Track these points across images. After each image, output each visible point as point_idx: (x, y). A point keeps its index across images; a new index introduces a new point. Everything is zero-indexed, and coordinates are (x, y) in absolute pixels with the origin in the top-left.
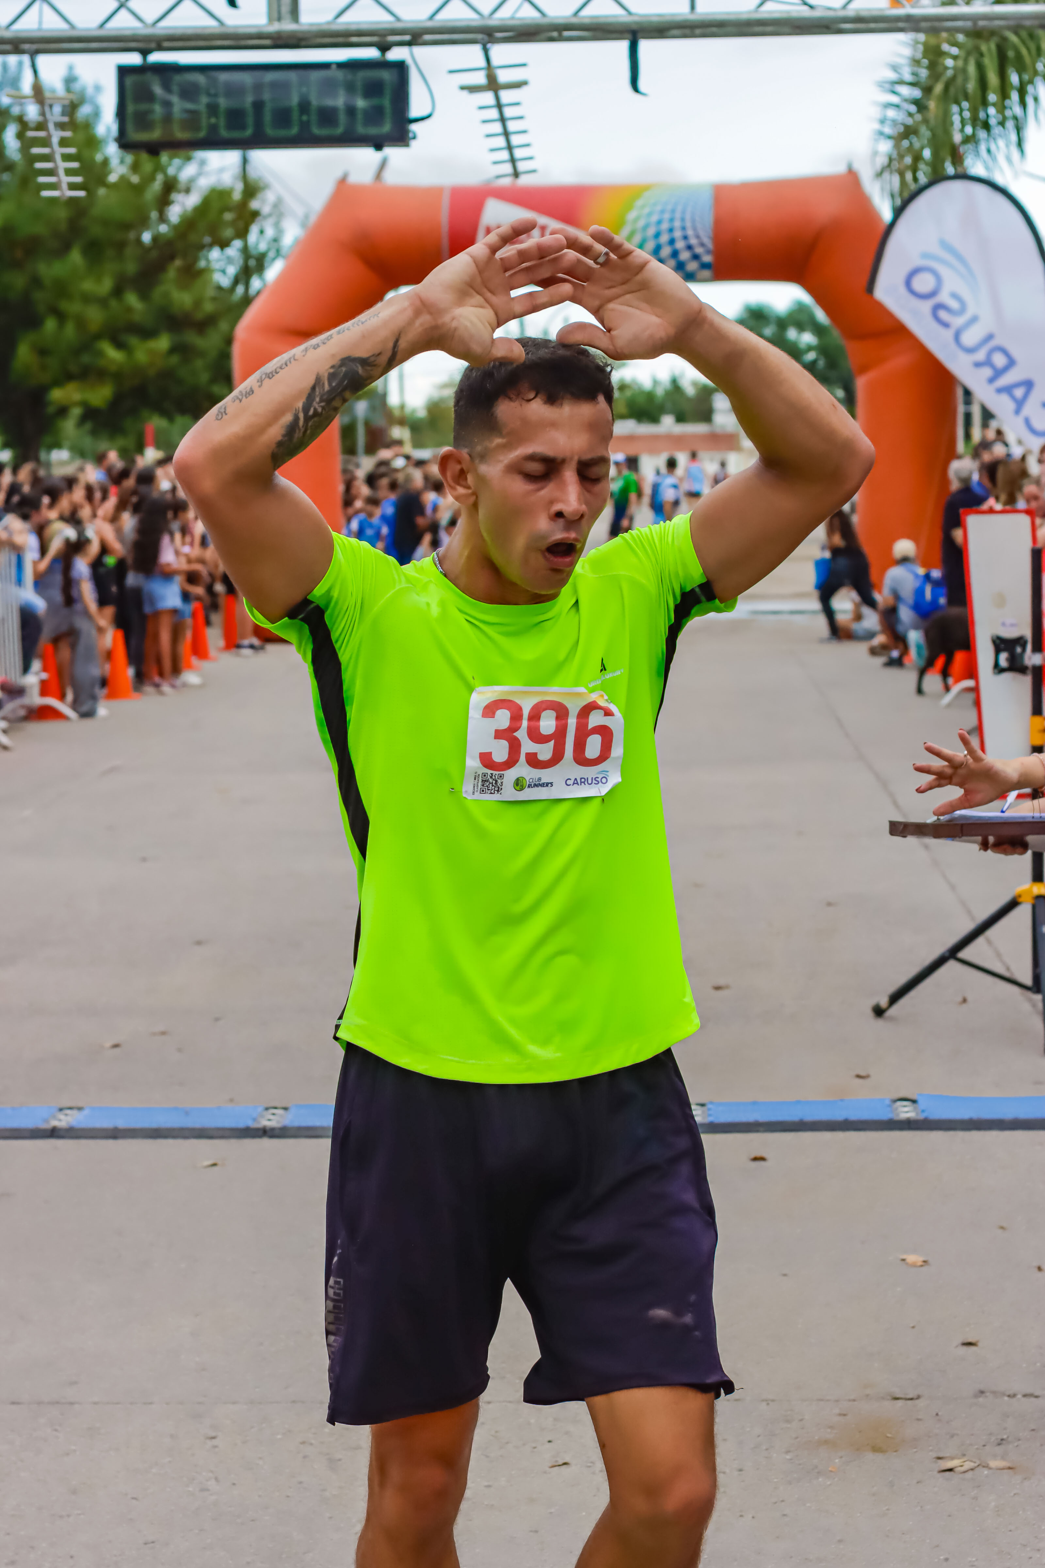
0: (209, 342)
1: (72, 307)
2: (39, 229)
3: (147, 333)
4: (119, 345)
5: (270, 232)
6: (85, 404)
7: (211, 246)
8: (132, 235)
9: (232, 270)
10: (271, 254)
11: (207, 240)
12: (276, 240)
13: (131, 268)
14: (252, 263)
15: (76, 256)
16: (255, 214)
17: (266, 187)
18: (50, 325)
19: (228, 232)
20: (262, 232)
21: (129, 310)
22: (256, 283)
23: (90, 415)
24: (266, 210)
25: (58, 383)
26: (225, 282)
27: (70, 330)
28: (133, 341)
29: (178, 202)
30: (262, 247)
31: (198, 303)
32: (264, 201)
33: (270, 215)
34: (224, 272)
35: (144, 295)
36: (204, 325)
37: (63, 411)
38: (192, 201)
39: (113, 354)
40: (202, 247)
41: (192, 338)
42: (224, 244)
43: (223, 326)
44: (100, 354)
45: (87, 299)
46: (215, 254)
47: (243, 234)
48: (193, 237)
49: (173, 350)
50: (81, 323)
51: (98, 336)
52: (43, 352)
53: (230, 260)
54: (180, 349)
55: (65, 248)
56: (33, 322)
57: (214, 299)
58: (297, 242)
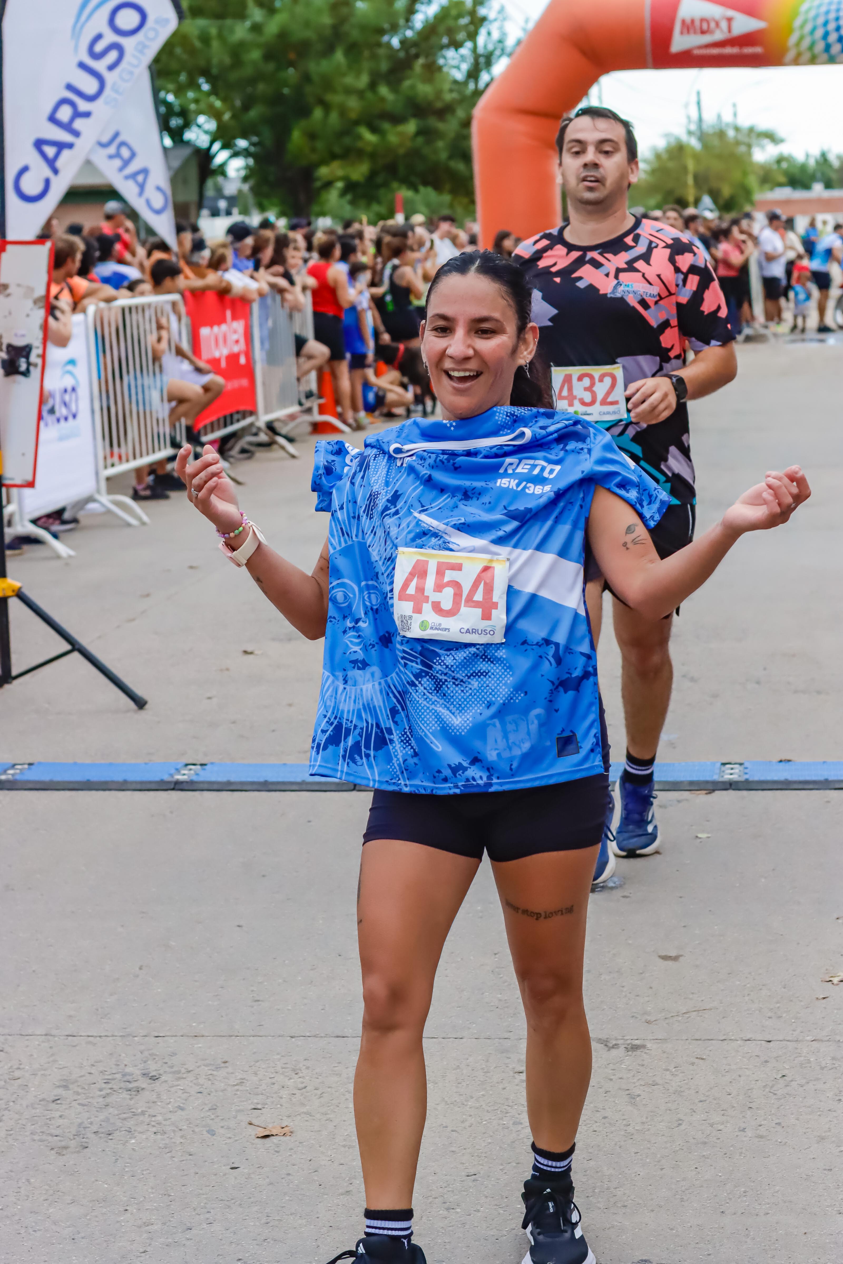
0: (450, 127)
1: (335, 98)
2: (309, 34)
3: (396, 119)
4: (374, 129)
5: (496, 35)
6: (346, 179)
7: (448, 46)
8: (384, 39)
9: (465, 67)
10: (498, 52)
11: (445, 41)
12: (500, 41)
13: (384, 66)
14: (482, 60)
15: (339, 56)
16: (484, 19)
18: (318, 113)
19: (461, 36)
20: (489, 34)
21: (383, 99)
22: (484, 77)
23: (351, 187)
24: (492, 15)
25: (324, 162)
26: (459, 76)
27: (334, 118)
28: (386, 126)
29: (422, 12)
30: (490, 47)
31: (438, 93)
32: (490, 8)
33: (495, 20)
34: (458, 68)
35: (394, 88)
36: (443, 112)
37: (328, 184)
38: (432, 11)
39: (369, 137)
40: (442, 47)
41: (433, 122)
42: (457, 45)
43: (461, 113)
44: (360, 137)
45: (349, 91)
46: (450, 53)
47: (472, 36)
48: (434, 40)
49: (420, 132)
50: (343, 111)
51: (356, 123)
52: (312, 136)
53: (463, 58)
54: (424, 132)
55: (329, 50)
56: (304, 112)
57: (451, 91)
58: (519, 43)
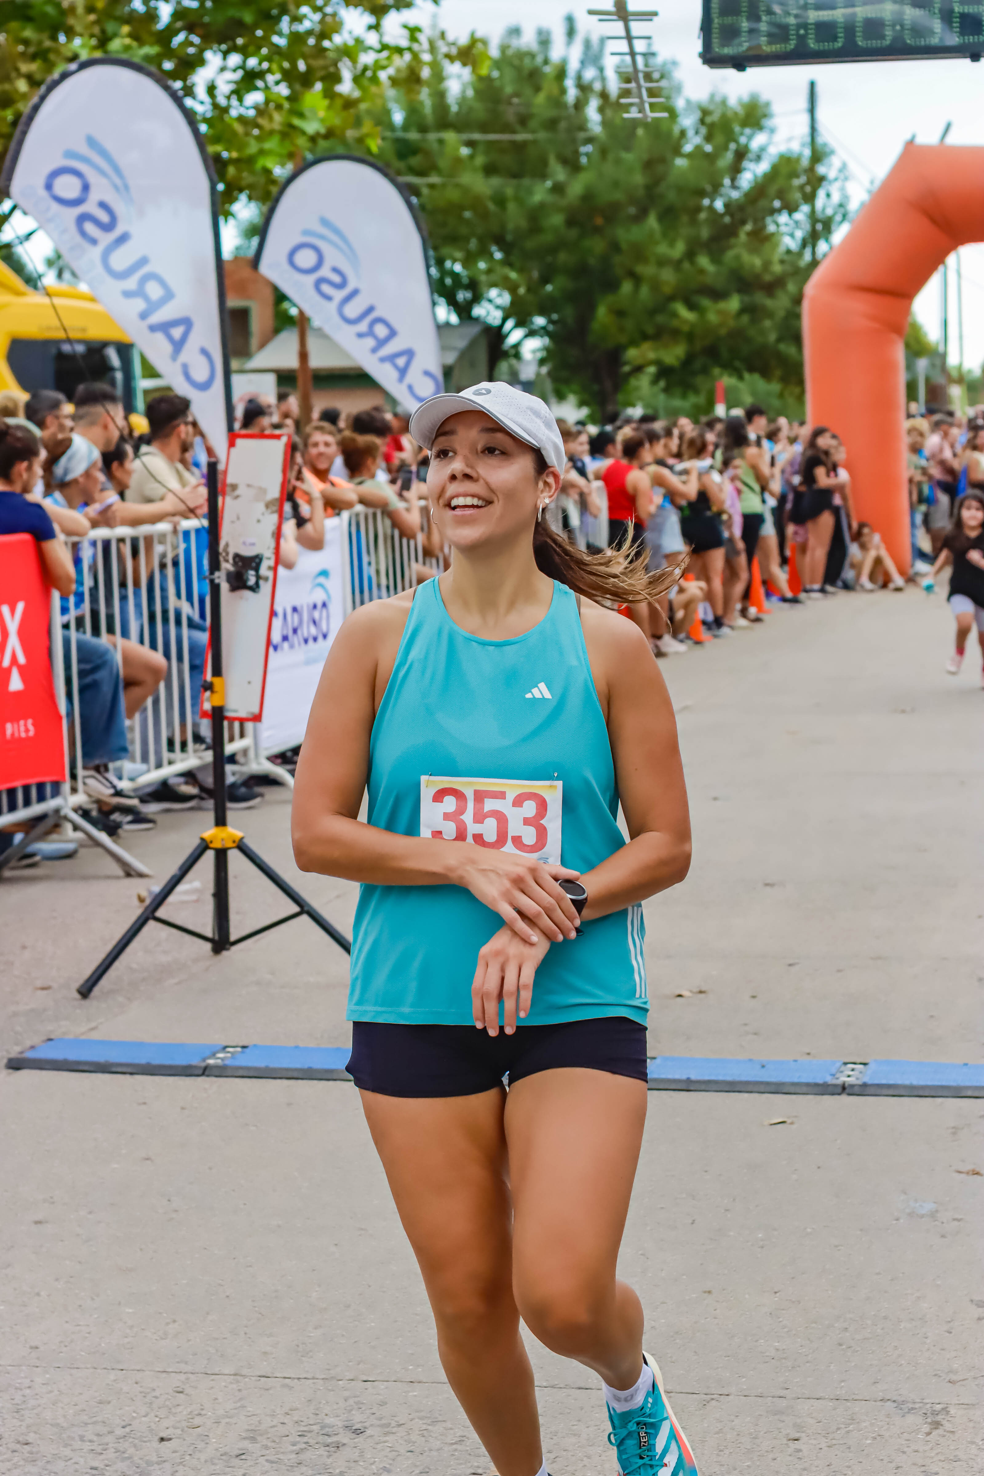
0: (780, 303)
1: (646, 270)
2: (618, 196)
3: (718, 295)
4: (692, 306)
5: (836, 198)
6: (658, 363)
7: (780, 210)
8: (706, 202)
9: (799, 234)
10: (838, 218)
11: (777, 204)
12: (841, 205)
13: (705, 233)
15: (652, 221)
16: (822, 179)
17: (832, 152)
18: (627, 287)
19: (797, 198)
20: (828, 195)
21: (702, 271)
22: (822, 247)
23: (664, 372)
24: (832, 174)
25: (634, 343)
26: (793, 245)
27: (645, 291)
28: (705, 302)
29: (749, 170)
30: (829, 212)
31: (767, 264)
32: (830, 166)
33: (836, 179)
34: (792, 235)
35: (716, 258)
36: (772, 287)
37: (638, 369)
38: (763, 167)
39: (685, 313)
40: (773, 212)
41: (760, 298)
42: (791, 209)
43: (791, 287)
44: (675, 315)
45: (662, 262)
46: (783, 218)
47: (810, 198)
48: (762, 203)
49: (744, 310)
50: (656, 285)
51: (672, 298)
52: (620, 313)
53: (798, 224)
54: (750, 310)
55: (641, 214)
56: (611, 285)
57: (782, 262)
58: (863, 205)
